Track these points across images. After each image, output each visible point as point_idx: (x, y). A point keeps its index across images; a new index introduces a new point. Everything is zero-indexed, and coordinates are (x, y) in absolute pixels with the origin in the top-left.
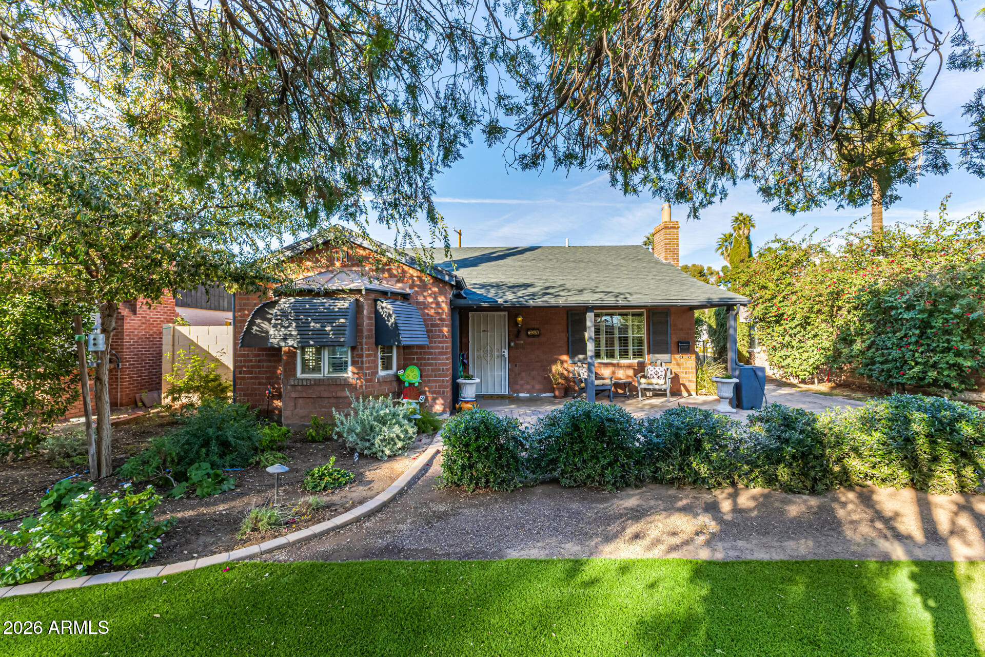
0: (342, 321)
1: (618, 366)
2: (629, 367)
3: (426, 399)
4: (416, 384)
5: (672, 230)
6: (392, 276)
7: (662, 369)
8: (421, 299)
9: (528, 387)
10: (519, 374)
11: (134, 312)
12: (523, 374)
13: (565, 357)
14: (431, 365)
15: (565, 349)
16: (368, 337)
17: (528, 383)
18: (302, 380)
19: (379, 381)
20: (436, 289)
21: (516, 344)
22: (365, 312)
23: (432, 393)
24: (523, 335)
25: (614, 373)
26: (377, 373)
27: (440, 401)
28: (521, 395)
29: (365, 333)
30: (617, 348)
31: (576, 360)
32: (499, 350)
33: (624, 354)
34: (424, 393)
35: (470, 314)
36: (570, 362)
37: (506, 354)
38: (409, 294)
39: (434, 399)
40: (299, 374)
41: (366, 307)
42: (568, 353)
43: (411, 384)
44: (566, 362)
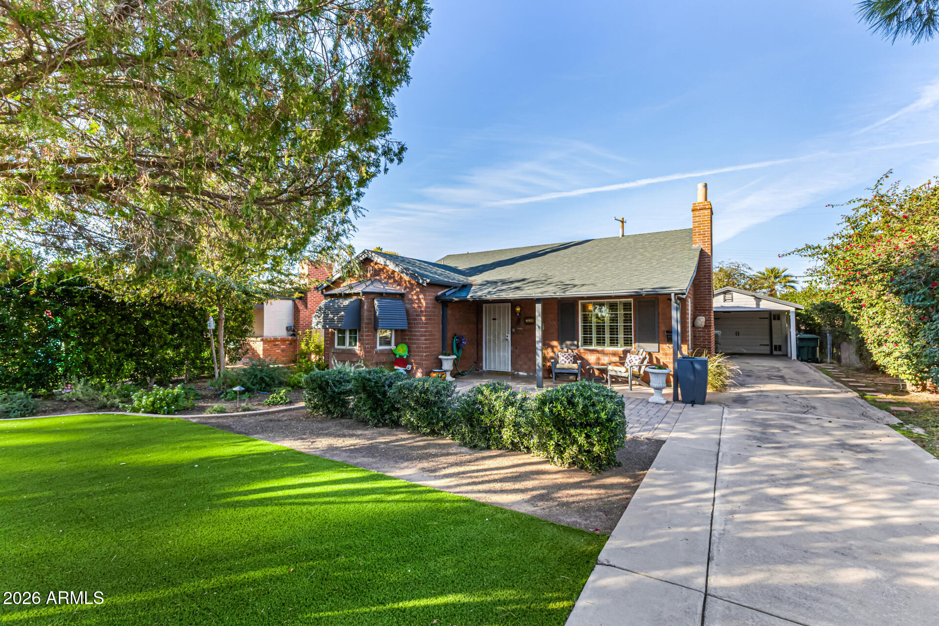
0: (343, 313)
1: (603, 352)
2: (614, 354)
3: (412, 368)
4: (405, 357)
5: (702, 211)
6: (395, 281)
7: (637, 357)
8: (410, 296)
9: (526, 367)
10: (519, 356)
11: (306, 307)
12: (522, 356)
13: (555, 343)
14: (415, 344)
15: (556, 335)
16: (368, 323)
17: (526, 363)
18: (339, 349)
19: (376, 353)
20: (418, 290)
21: (516, 330)
22: (365, 307)
23: (416, 364)
24: (522, 322)
25: (598, 359)
26: (376, 347)
27: (420, 370)
28: (521, 373)
29: (365, 321)
30: (607, 336)
31: (564, 346)
32: (504, 335)
33: (614, 342)
34: (411, 364)
35: (484, 305)
36: (559, 348)
37: (509, 338)
38: (404, 294)
39: (417, 368)
40: (336, 346)
41: (366, 304)
42: (557, 340)
43: (401, 357)
44: (556, 347)
